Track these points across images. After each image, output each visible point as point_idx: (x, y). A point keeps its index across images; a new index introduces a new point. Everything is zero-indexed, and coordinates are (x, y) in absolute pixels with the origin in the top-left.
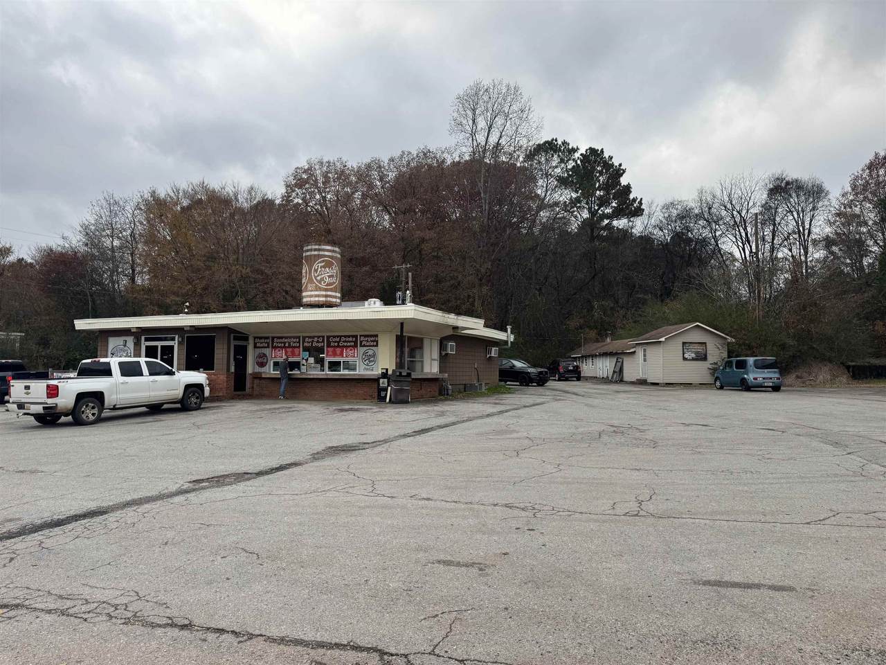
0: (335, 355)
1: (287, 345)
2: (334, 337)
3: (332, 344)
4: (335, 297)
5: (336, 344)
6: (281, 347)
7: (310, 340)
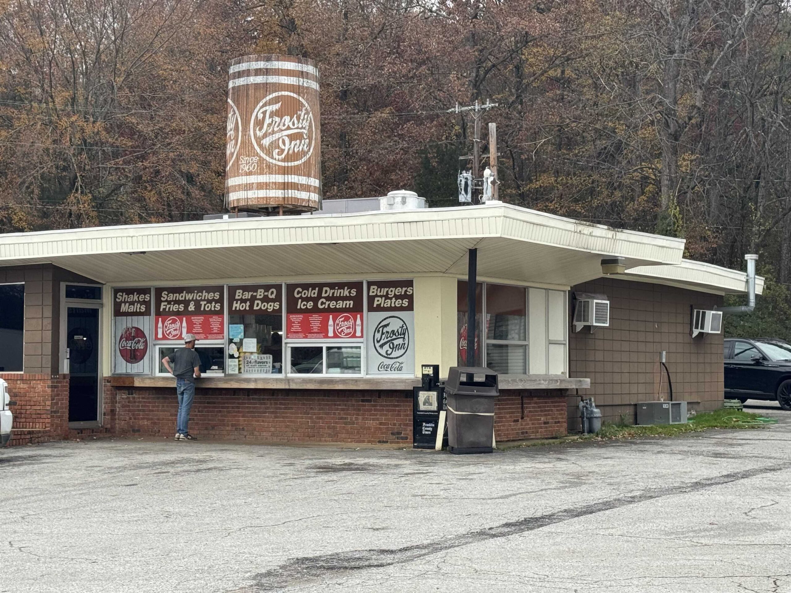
0: (307, 331)
1: (192, 307)
2: (305, 287)
3: (301, 305)
4: (307, 188)
5: (310, 305)
6: (178, 313)
7: (248, 295)
